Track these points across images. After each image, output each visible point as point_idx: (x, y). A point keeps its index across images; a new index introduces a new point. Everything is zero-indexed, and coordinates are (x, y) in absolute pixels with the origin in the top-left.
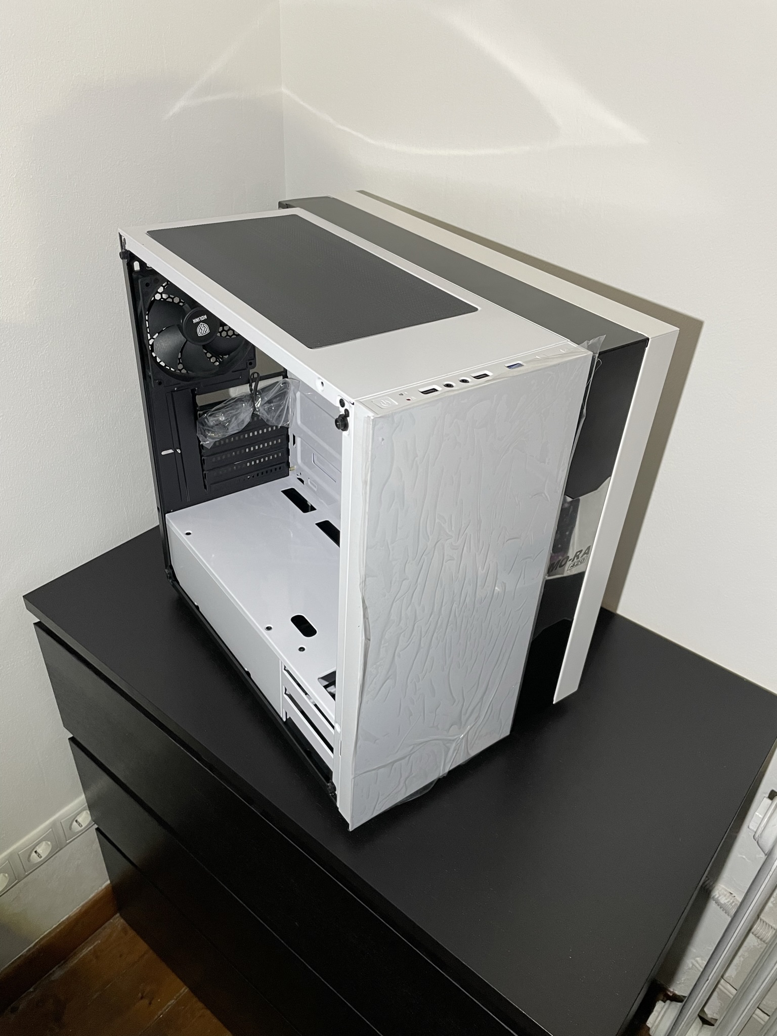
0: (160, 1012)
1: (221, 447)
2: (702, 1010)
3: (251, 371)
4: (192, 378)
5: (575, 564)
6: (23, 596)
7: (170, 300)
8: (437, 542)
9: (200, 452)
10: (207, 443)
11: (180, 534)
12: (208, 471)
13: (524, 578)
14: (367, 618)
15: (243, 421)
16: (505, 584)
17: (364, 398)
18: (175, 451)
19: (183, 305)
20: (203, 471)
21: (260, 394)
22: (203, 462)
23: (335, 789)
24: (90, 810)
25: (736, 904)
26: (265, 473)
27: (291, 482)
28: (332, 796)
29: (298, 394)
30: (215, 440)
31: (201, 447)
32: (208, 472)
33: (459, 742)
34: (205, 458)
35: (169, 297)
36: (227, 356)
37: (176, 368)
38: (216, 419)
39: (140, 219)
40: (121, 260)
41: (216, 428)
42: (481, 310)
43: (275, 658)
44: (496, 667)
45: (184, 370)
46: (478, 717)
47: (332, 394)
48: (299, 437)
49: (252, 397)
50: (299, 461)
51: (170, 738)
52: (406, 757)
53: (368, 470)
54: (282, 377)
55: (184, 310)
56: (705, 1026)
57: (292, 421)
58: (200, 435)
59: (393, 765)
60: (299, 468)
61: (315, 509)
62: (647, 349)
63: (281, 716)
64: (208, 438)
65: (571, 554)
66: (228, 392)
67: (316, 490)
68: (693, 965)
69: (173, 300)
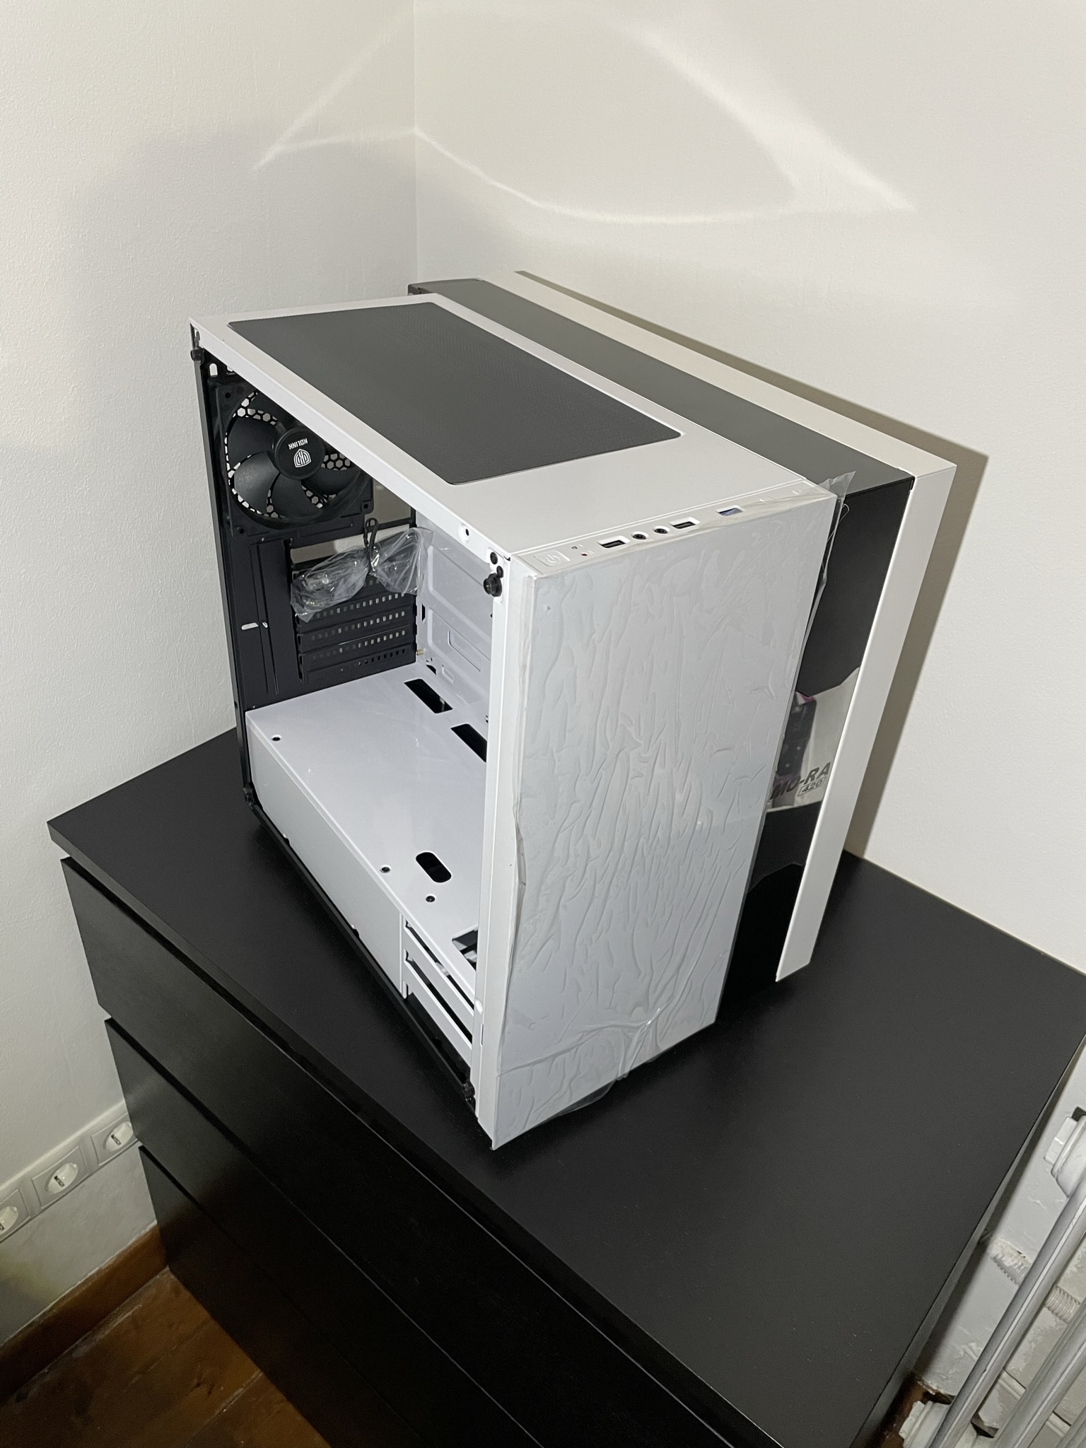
0: (224, 1405)
1: (324, 621)
2: (976, 1416)
3: (367, 517)
4: (287, 525)
5: (809, 788)
6: (48, 822)
7: (257, 417)
8: (619, 752)
9: (295, 627)
10: (305, 615)
11: (264, 739)
12: (304, 653)
13: (738, 805)
14: (523, 855)
15: (354, 584)
16: (711, 812)
17: (523, 552)
18: (260, 625)
19: (275, 425)
20: (298, 653)
21: (378, 548)
22: (298, 641)
23: (473, 1091)
24: (132, 1121)
25: (1025, 1268)
26: (382, 658)
27: (417, 670)
28: (469, 1101)
29: (431, 550)
30: (315, 611)
31: (296, 620)
32: (304, 655)
33: (644, 1030)
34: (300, 635)
35: (257, 413)
36: (335, 495)
37: (264, 511)
38: (317, 581)
39: (217, 306)
40: (193, 361)
41: (317, 595)
42: (684, 436)
43: (393, 911)
44: (697, 928)
45: (275, 513)
46: (672, 996)
47: (480, 547)
48: (431, 608)
49: (368, 553)
50: (430, 641)
51: (247, 1020)
52: (572, 1048)
53: (528, 648)
54: (408, 525)
55: (277, 432)
56: (981, 1437)
57: (420, 588)
58: (295, 603)
59: (553, 1060)
60: (430, 651)
61: (450, 708)
62: (912, 491)
63: (401, 992)
64: (305, 608)
65: (804, 774)
66: (333, 546)
67: (452, 682)
68: (966, 1353)
69: (262, 417)
